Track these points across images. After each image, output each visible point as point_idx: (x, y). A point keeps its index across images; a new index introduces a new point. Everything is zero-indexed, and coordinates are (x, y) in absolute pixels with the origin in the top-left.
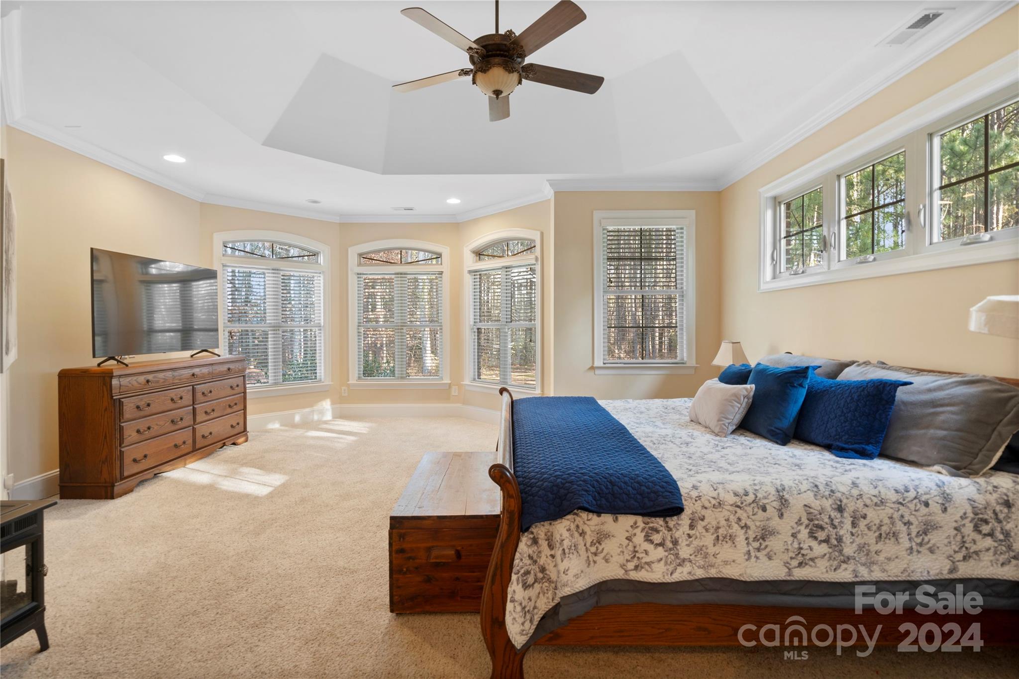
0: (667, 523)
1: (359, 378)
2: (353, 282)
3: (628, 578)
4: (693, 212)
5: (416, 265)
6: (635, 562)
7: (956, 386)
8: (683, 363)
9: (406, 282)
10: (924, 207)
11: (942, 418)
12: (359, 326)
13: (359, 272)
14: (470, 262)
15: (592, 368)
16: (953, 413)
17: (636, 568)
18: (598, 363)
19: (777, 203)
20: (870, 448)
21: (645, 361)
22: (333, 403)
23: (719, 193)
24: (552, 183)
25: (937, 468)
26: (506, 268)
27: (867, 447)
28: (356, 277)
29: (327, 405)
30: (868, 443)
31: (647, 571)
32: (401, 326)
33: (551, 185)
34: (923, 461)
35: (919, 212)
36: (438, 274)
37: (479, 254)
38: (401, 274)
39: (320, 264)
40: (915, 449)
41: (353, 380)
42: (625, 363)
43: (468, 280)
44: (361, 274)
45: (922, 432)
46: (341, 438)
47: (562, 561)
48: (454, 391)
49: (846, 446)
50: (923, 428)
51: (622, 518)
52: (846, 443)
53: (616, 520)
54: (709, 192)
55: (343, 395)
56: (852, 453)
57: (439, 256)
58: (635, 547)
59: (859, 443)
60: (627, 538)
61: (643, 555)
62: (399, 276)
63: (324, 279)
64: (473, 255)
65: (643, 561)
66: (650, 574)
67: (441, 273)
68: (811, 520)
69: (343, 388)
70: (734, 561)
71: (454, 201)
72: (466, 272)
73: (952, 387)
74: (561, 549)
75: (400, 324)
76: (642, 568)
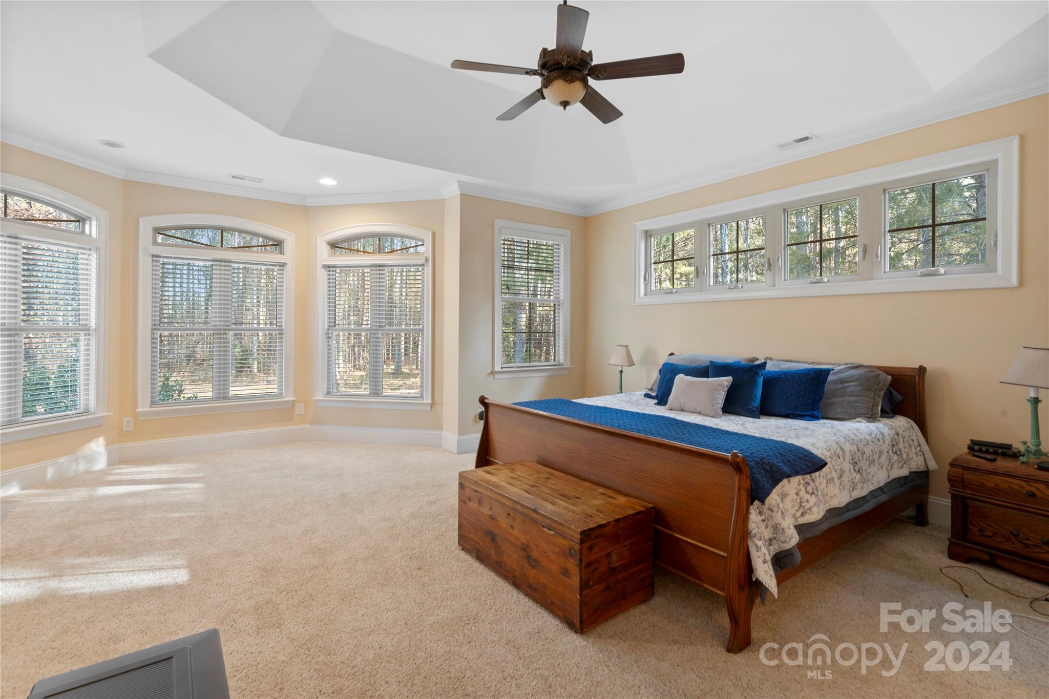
0: (811, 477)
1: (153, 403)
2: (145, 265)
3: (798, 524)
4: (569, 232)
5: (247, 251)
6: (801, 510)
7: (849, 370)
8: (559, 365)
9: (230, 273)
10: (781, 255)
11: (850, 389)
12: (153, 329)
13: (155, 253)
14: (324, 255)
15: (493, 373)
16: (855, 386)
17: (802, 515)
18: (498, 368)
19: (648, 236)
20: (815, 413)
21: (532, 364)
22: (108, 444)
23: (586, 218)
24: (461, 184)
25: (858, 419)
26: (380, 266)
27: (813, 412)
28: (150, 259)
29: (98, 447)
30: (813, 410)
31: (810, 514)
32: (224, 330)
33: (459, 186)
34: (847, 417)
35: (778, 260)
36: (280, 266)
37: (334, 245)
38: (225, 261)
39: (90, 235)
40: (838, 410)
41: (143, 406)
42: (518, 367)
43: (322, 275)
44: (157, 256)
45: (841, 399)
46: (176, 489)
47: (784, 520)
48: (299, 410)
49: (802, 413)
50: (841, 397)
51: (792, 479)
52: (802, 411)
53: (789, 482)
54: (578, 216)
55: (125, 429)
56: (808, 418)
57: (278, 244)
58: (801, 499)
59: (809, 411)
60: (796, 494)
61: (806, 504)
62: (223, 264)
63: (99, 259)
64: (329, 247)
65: (806, 508)
66: (811, 516)
67: (283, 265)
68: (852, 460)
69: (125, 419)
70: (835, 495)
71: (328, 182)
72: (319, 266)
73: (847, 371)
74: (780, 511)
75: (222, 327)
76: (806, 513)
